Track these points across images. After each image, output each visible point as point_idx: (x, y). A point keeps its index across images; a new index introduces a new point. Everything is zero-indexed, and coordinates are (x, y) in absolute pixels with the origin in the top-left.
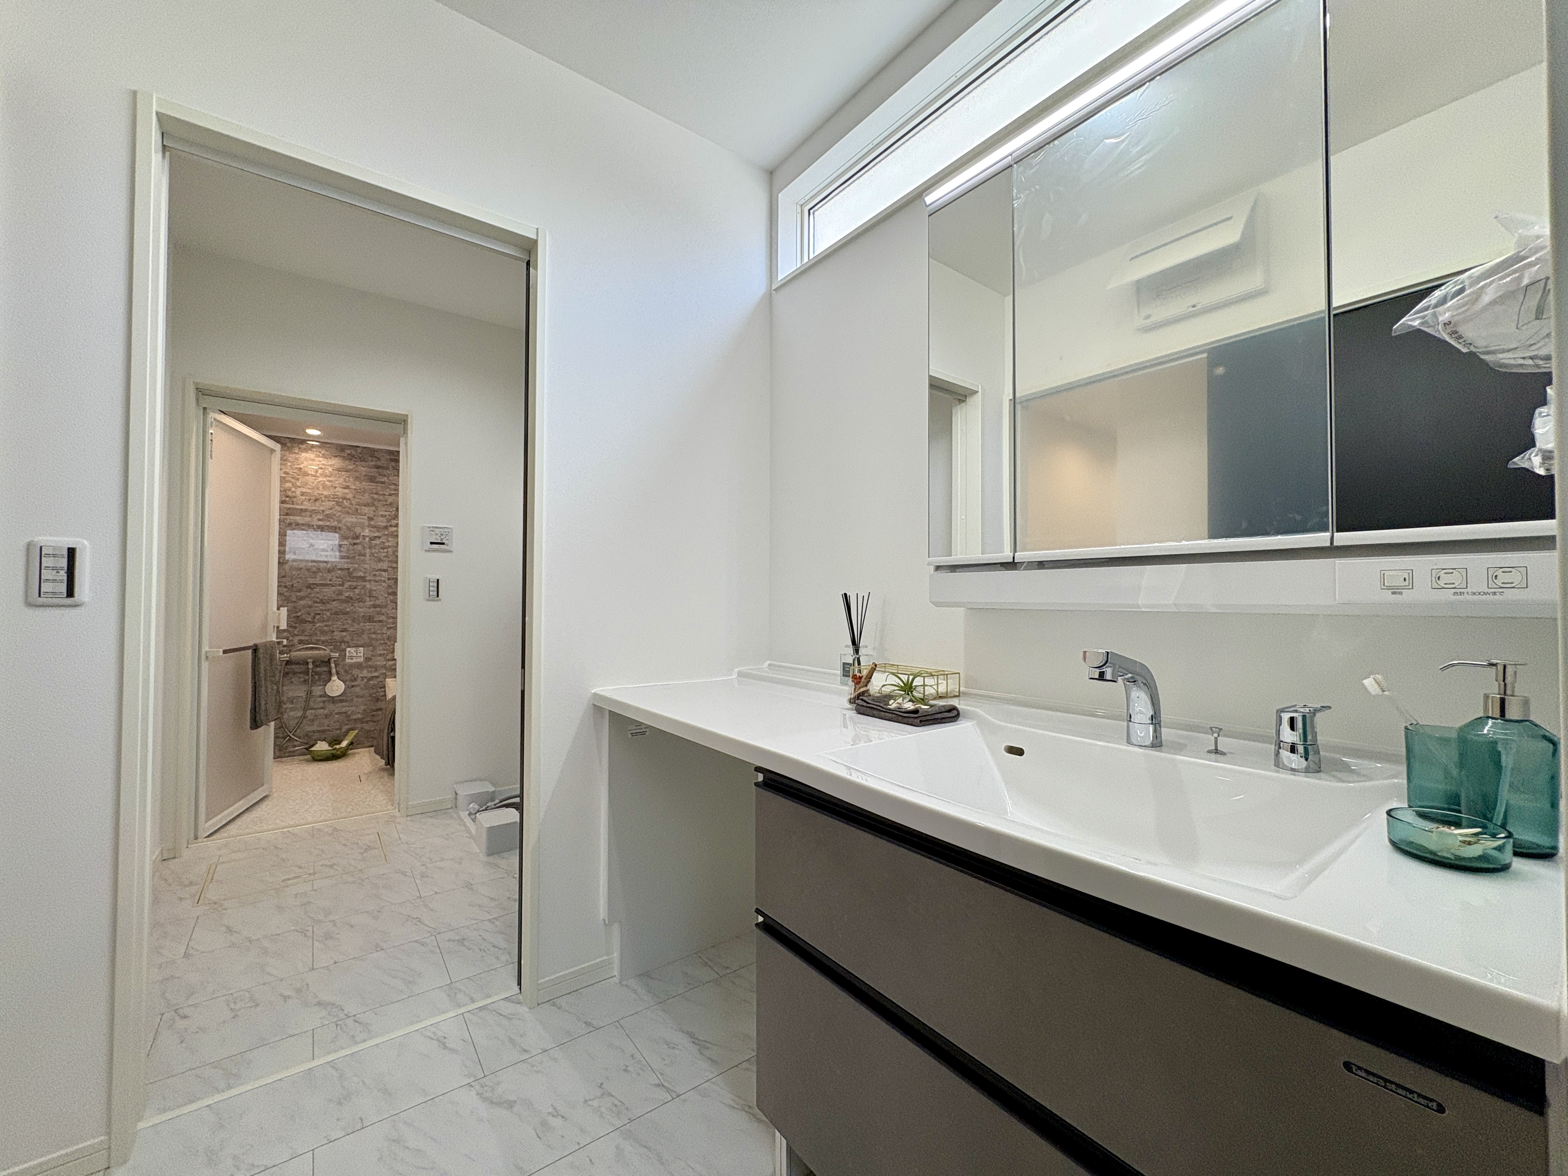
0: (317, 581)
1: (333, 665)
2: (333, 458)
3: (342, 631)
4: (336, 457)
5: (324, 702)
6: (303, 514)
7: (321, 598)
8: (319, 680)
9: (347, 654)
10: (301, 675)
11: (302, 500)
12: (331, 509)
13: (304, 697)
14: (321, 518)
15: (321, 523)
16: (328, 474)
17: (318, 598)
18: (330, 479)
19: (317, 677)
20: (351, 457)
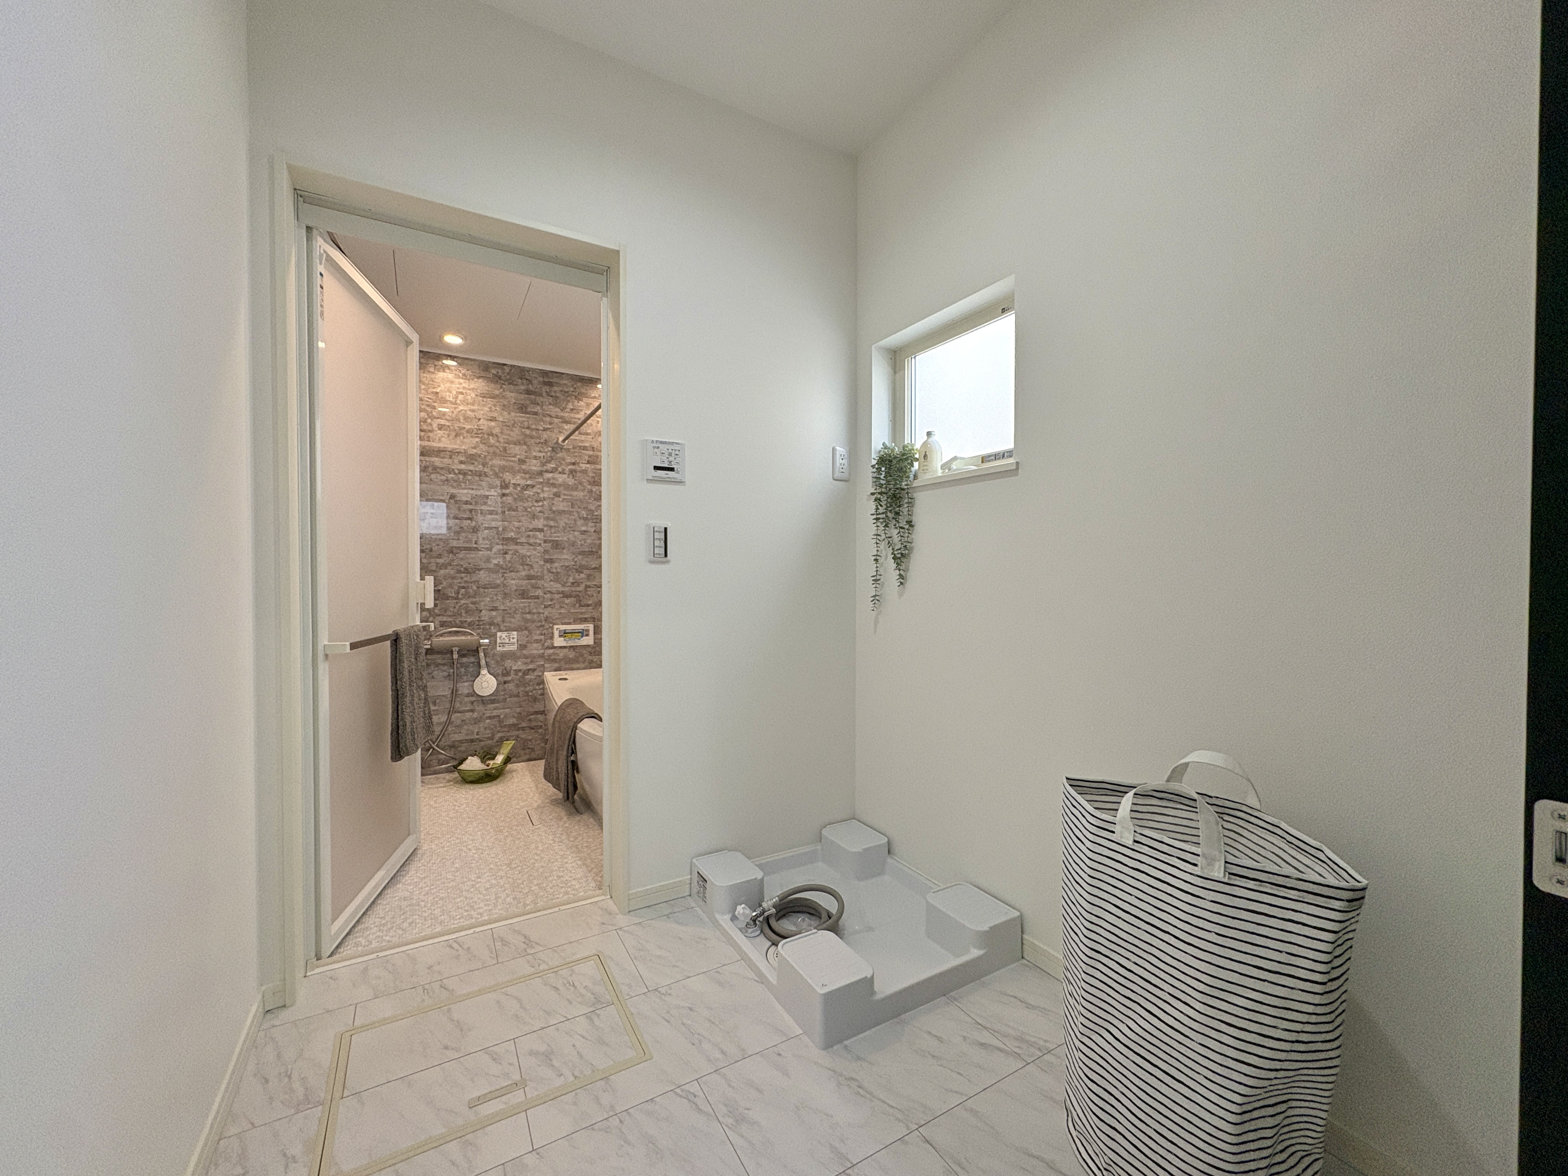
0: (461, 544)
1: (482, 655)
2: (476, 380)
3: (492, 610)
4: (479, 378)
5: (472, 703)
6: (442, 454)
7: (465, 566)
8: (466, 674)
9: (498, 641)
10: (446, 668)
11: (439, 436)
12: (474, 448)
13: (449, 696)
14: (463, 459)
15: (463, 467)
16: (470, 401)
17: (462, 566)
18: (472, 407)
19: (463, 670)
20: (497, 379)
